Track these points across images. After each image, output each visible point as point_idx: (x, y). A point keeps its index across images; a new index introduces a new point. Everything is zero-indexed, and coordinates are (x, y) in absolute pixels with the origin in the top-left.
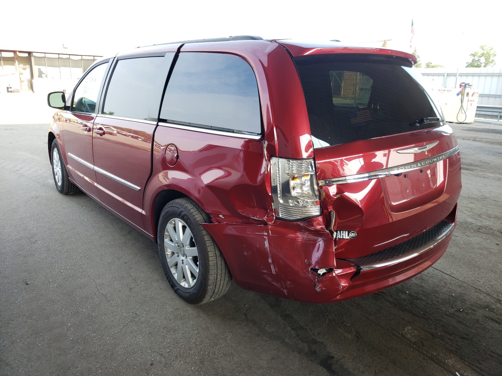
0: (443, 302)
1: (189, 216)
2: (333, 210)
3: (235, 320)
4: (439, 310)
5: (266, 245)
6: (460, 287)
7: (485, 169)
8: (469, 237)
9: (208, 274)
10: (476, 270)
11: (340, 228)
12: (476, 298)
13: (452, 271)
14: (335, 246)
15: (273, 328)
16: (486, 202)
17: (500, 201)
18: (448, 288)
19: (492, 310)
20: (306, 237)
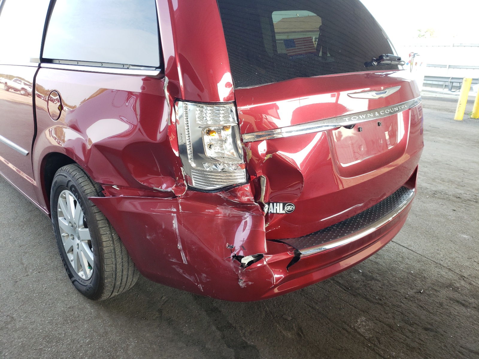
0: (401, 281)
1: (77, 187)
2: (263, 176)
3: (145, 319)
4: (397, 293)
5: (174, 225)
6: (419, 262)
7: (435, 134)
8: (424, 203)
9: (103, 264)
10: (435, 241)
11: (273, 200)
12: (437, 275)
13: (409, 242)
14: (266, 224)
15: (193, 329)
16: (438, 166)
17: (451, 165)
18: (406, 263)
19: (456, 289)
20: (229, 212)
